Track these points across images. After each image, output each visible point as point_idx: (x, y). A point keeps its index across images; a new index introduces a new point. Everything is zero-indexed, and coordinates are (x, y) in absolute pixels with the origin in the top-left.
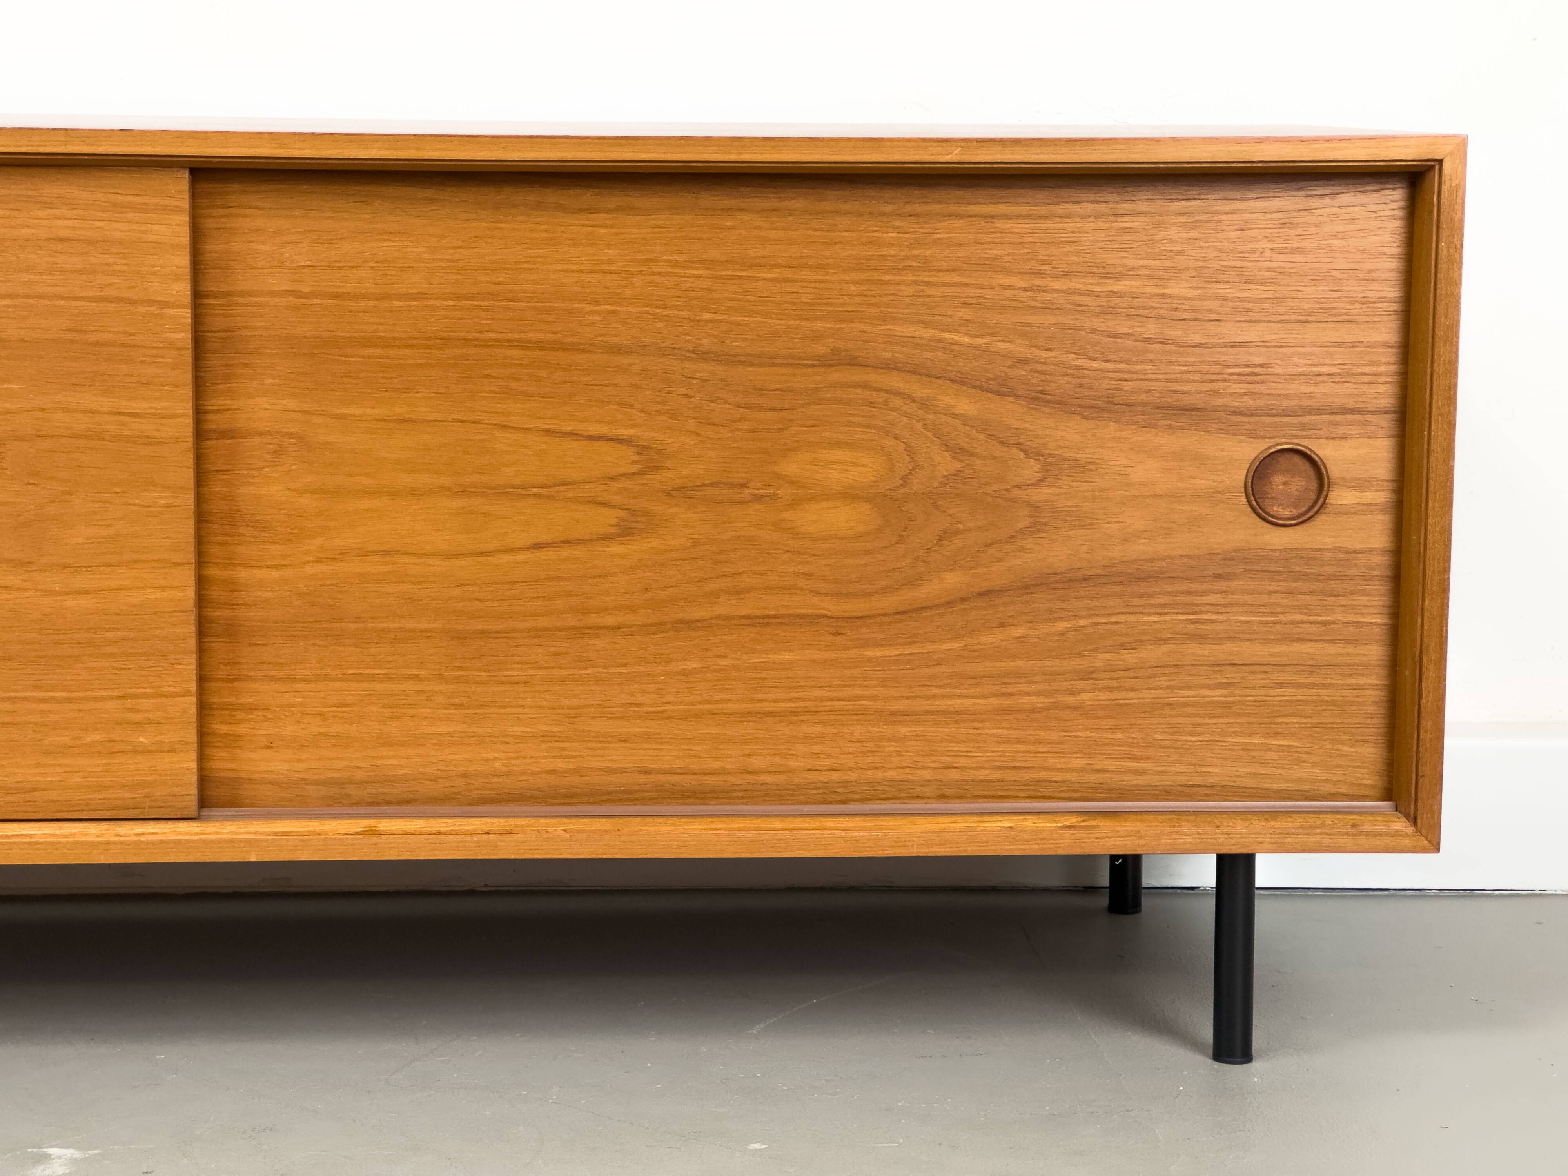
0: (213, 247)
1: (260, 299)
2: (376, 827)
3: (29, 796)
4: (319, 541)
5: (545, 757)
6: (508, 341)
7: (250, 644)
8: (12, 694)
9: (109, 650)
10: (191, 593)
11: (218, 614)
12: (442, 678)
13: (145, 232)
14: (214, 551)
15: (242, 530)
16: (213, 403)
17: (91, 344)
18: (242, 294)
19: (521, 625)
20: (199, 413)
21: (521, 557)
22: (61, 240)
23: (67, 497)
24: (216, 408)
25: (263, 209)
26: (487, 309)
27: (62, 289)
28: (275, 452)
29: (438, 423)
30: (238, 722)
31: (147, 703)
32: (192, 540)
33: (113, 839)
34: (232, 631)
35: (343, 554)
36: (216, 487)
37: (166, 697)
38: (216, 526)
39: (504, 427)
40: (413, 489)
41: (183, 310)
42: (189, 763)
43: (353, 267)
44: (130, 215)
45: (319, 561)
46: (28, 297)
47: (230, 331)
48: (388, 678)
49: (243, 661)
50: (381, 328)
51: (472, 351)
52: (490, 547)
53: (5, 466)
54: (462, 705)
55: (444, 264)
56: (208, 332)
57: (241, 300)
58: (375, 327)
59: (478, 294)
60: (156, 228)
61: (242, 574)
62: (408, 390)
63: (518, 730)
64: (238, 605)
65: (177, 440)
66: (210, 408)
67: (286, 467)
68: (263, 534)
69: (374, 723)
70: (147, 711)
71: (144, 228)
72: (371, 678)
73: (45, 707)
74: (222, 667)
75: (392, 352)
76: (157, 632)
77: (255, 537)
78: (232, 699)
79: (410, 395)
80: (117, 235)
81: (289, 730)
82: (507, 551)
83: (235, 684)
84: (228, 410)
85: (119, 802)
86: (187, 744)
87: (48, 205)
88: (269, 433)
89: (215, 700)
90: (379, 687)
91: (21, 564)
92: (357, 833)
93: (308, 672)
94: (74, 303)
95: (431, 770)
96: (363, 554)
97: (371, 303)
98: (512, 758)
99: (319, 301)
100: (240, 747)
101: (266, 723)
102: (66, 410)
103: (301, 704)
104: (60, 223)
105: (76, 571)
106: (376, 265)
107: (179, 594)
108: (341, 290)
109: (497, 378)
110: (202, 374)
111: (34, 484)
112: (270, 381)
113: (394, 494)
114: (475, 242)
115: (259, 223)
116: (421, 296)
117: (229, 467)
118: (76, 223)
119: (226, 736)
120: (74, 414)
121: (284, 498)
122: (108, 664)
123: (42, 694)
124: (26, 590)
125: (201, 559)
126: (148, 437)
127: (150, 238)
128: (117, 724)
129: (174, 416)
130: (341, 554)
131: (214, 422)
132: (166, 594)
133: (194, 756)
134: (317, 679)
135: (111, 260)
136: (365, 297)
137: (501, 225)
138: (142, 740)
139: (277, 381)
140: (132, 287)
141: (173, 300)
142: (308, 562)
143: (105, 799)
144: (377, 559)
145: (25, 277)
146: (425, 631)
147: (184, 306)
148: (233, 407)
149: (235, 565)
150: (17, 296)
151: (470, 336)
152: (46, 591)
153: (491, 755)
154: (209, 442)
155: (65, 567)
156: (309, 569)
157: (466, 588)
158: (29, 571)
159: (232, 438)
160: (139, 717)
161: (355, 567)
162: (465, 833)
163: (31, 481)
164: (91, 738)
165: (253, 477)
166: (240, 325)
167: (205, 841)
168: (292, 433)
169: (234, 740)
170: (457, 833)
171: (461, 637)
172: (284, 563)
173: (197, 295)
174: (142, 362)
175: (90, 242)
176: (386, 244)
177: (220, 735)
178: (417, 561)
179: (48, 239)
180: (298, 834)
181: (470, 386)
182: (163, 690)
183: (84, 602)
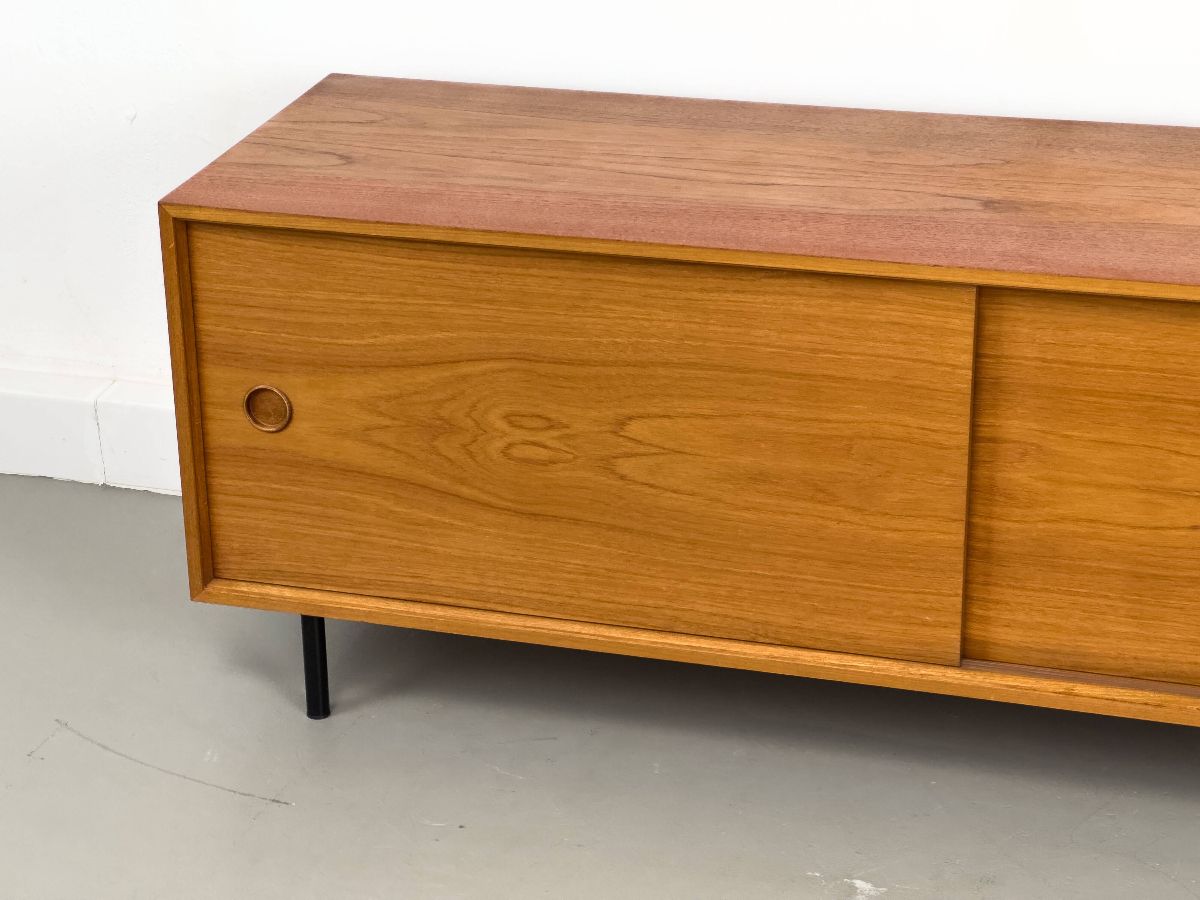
0: (990, 328)
1: (1018, 361)
2: (1072, 690)
3: (858, 641)
4: (1047, 509)
5: (1190, 654)
6: (1185, 400)
7: (998, 565)
8: (851, 583)
9: (910, 565)
10: (962, 538)
11: (979, 545)
12: (1123, 599)
13: (946, 323)
14: (979, 508)
15: (997, 498)
16: (985, 421)
17: (909, 386)
18: (1007, 357)
19: (1180, 574)
20: (974, 426)
21: (1183, 533)
22: (894, 323)
23: (890, 475)
24: (986, 424)
25: (1024, 306)
26: (1172, 379)
27: (893, 353)
28: (1022, 453)
29: (1133, 446)
30: (988, 609)
31: (931, 598)
32: (964, 507)
33: (907, 676)
34: (987, 556)
35: (1063, 519)
36: (982, 472)
37: (943, 595)
38: (981, 494)
39: (1178, 453)
40: (1112, 485)
41: (967, 371)
42: (955, 635)
43: (1082, 346)
44: (938, 312)
45: (1047, 521)
46: (871, 355)
47: (997, 379)
48: (1088, 595)
49: (994, 574)
50: (1098, 385)
51: (1158, 404)
52: (1164, 524)
53: (853, 452)
54: (1136, 617)
55: (1144, 349)
56: (983, 378)
57: (1005, 360)
58: (1094, 384)
59: (1166, 369)
60: (954, 320)
61: (996, 524)
62: (1113, 425)
63: (1175, 636)
64: (992, 541)
65: (958, 448)
66: (981, 423)
67: (1028, 463)
68: (1011, 502)
69: (1077, 620)
70: (931, 602)
71: (946, 320)
72: (1077, 594)
73: (871, 593)
74: (980, 576)
75: (1105, 400)
76: (940, 558)
77: (1006, 503)
78: (986, 596)
79: (1114, 427)
80: (929, 323)
81: (1021, 617)
82: (1174, 528)
83: (989, 587)
84: (993, 426)
85: (911, 652)
86: (955, 624)
87: (887, 302)
88: (1019, 442)
89: (975, 595)
90: (1082, 600)
91: (859, 510)
92: (1060, 693)
93: (1035, 586)
94: (899, 362)
95: (1113, 653)
96: (1076, 520)
97: (1092, 369)
98: (1168, 653)
99: (1057, 365)
100: (989, 624)
101: (1007, 612)
102: (892, 424)
103: (1030, 604)
104: (894, 313)
105: (893, 518)
106: (1097, 346)
107: (954, 538)
108: (1072, 360)
109: (1175, 422)
110: (978, 403)
111: (869, 465)
112: (1021, 411)
113: (1099, 486)
114: (1167, 337)
115: (1021, 315)
116: (1125, 367)
117: (991, 460)
118: (903, 314)
119: (981, 616)
120: (896, 427)
121: (1026, 482)
122: (909, 573)
123: (868, 585)
124: (861, 525)
125: (970, 511)
126: (941, 444)
127: (949, 326)
128: (913, 608)
129: (958, 433)
130: (1062, 518)
131: (985, 432)
132: (946, 537)
133: (959, 631)
134: (1042, 590)
135: (924, 338)
136: (1089, 365)
137: (1185, 328)
138: (928, 618)
139: (1026, 411)
140: (935, 355)
141: (961, 364)
142: (1040, 521)
143: (903, 649)
144: (1085, 523)
145: (871, 344)
146: (1115, 570)
147: (968, 369)
148: (996, 424)
149: (991, 518)
150: (865, 354)
151: (1159, 395)
152: (873, 527)
153: (1154, 649)
154: (979, 444)
155: (886, 514)
156: (1040, 526)
157: (1144, 548)
158: (863, 515)
159: (994, 443)
160: (926, 605)
161: (1070, 527)
162: (1131, 702)
163: (868, 463)
164: (896, 613)
165: (1007, 467)
166: (1005, 375)
167: (962, 685)
168: (1033, 444)
169: (986, 620)
170: (1125, 702)
171: (1138, 577)
172: (1024, 520)
173: (977, 356)
174: (940, 400)
175: (911, 326)
176: (1105, 334)
177: (977, 616)
178: (1113, 528)
179: (886, 323)
180: (1021, 688)
181: (1156, 426)
182: (942, 591)
183: (896, 536)
